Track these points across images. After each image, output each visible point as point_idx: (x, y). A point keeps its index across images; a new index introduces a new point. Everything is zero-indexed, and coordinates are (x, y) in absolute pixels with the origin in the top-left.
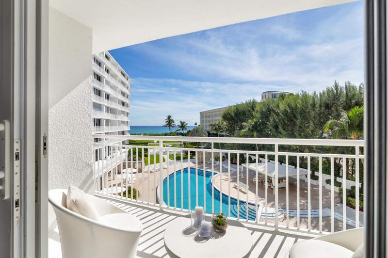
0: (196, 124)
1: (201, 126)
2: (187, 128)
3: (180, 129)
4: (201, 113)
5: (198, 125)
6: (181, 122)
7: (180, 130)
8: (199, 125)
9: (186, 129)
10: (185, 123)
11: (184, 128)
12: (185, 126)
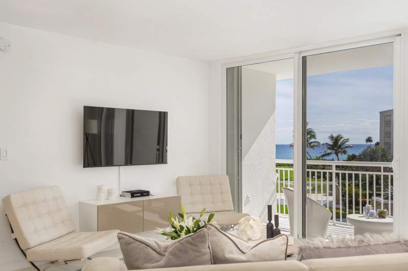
0: (369, 140)
1: (382, 146)
2: (347, 150)
3: (329, 151)
4: (381, 113)
5: (374, 143)
6: (332, 137)
7: (329, 154)
8: (377, 144)
9: (345, 152)
10: (341, 138)
11: (339, 150)
12: (343, 147)
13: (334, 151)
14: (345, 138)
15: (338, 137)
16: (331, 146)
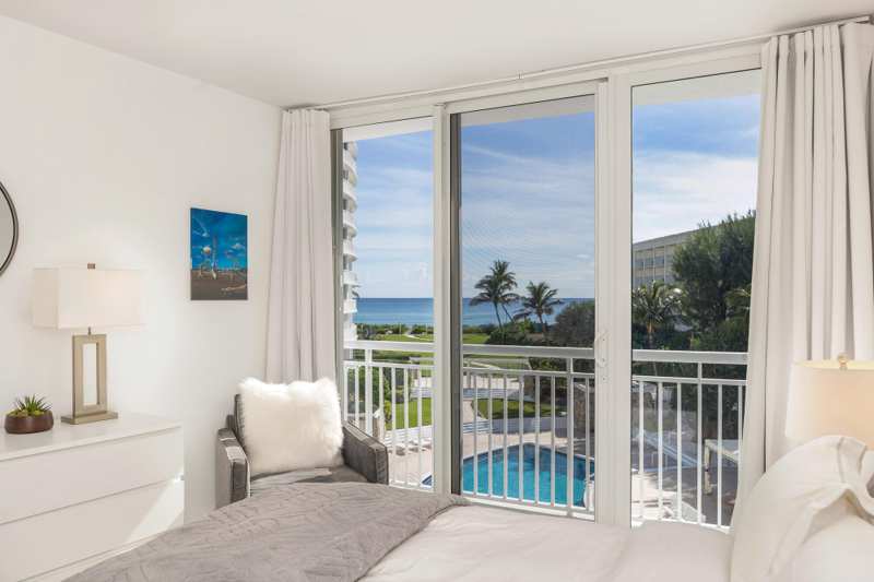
2: (554, 307)
6: (531, 287)
10: (546, 288)
11: (543, 307)
12: (548, 302)
13: (535, 310)
14: (552, 288)
15: (541, 285)
16: (531, 300)
